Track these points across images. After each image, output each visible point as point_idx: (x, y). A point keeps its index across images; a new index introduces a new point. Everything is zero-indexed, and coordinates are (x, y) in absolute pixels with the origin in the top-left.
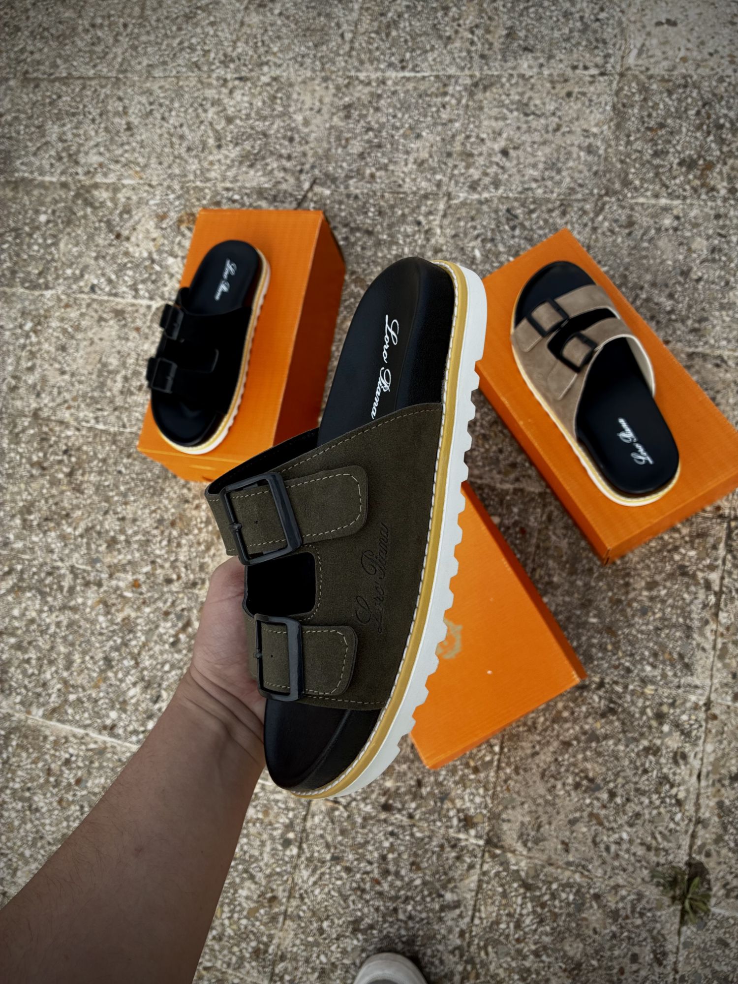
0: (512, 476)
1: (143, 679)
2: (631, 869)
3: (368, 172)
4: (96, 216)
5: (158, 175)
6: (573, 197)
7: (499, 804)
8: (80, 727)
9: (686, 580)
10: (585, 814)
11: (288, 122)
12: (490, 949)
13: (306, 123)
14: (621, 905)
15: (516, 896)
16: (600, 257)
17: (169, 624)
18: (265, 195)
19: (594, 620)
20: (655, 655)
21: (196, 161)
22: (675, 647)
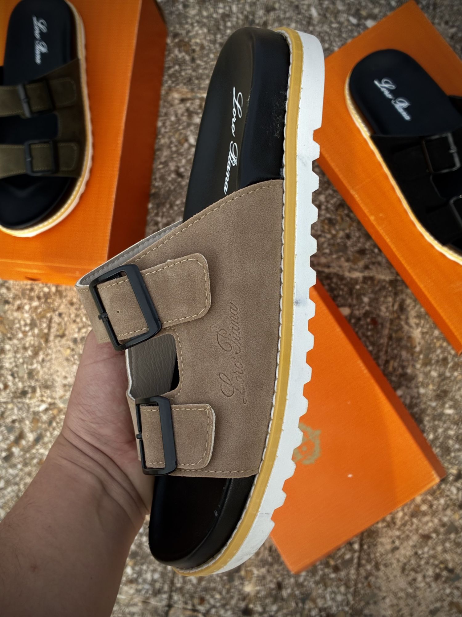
0: (361, 264)
7: (360, 600)
10: (446, 604)
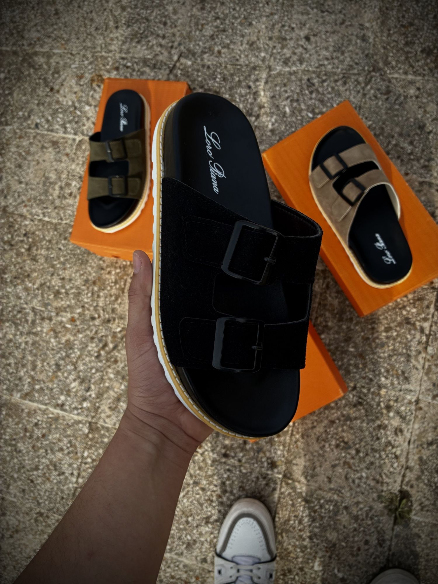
1: (79, 377)
2: (366, 493)
3: (216, 49)
4: (37, 75)
5: (77, 47)
6: (351, 72)
7: (291, 455)
8: (43, 404)
9: (409, 326)
10: (342, 462)
11: (163, 11)
12: (284, 534)
13: (175, 12)
14: (360, 513)
15: (300, 506)
16: (367, 115)
17: (94, 345)
18: (148, 63)
19: (352, 350)
20: (388, 371)
21: (102, 38)
22: (400, 367)
